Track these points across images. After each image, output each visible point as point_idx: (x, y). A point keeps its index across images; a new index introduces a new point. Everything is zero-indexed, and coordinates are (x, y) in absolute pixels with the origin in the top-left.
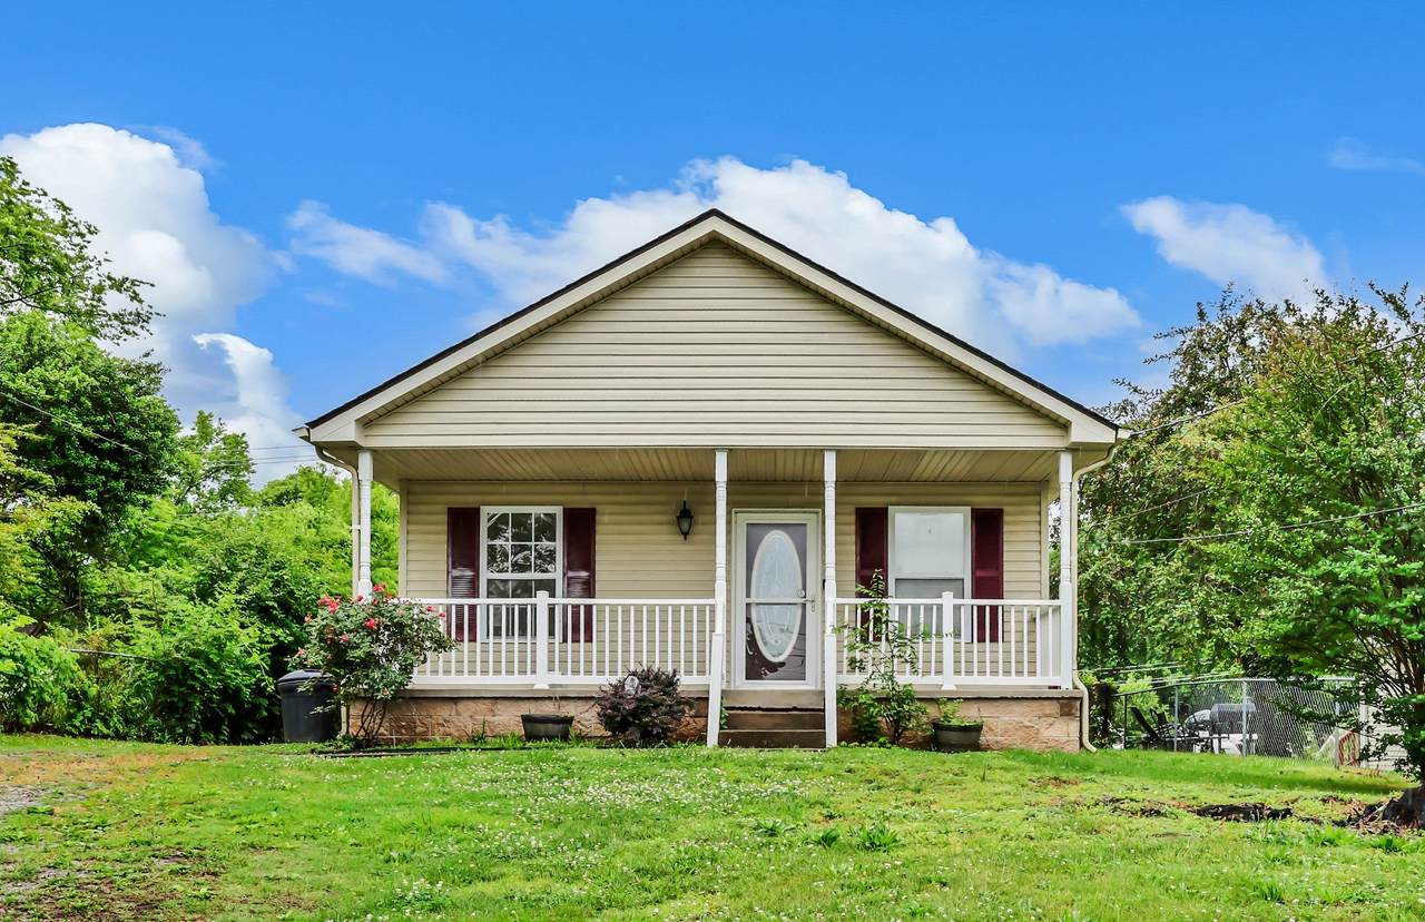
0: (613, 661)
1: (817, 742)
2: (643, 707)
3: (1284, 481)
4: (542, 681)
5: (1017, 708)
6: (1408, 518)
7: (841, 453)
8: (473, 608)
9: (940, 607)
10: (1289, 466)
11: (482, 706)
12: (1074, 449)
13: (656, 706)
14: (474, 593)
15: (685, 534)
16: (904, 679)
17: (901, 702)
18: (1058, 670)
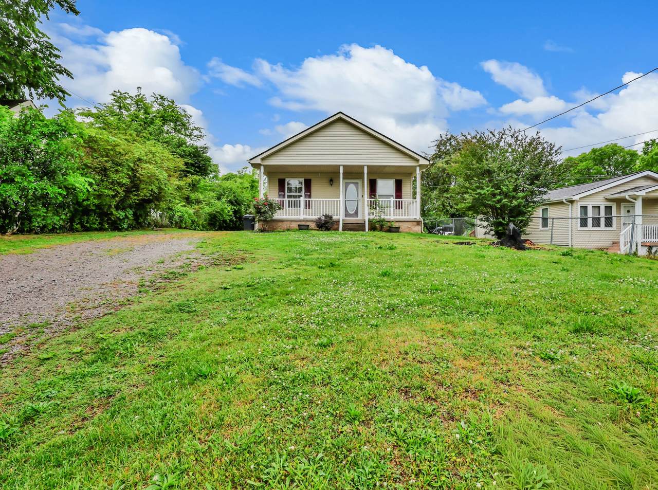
0: (317, 213)
1: (364, 230)
2: (326, 222)
3: (469, 172)
4: (302, 217)
5: (407, 223)
6: (497, 181)
7: (368, 166)
8: (283, 201)
9: (390, 201)
10: (470, 169)
11: (289, 223)
12: (420, 166)
13: (329, 222)
14: (284, 197)
15: (331, 185)
16: (382, 217)
17: (382, 222)
18: (416, 215)
